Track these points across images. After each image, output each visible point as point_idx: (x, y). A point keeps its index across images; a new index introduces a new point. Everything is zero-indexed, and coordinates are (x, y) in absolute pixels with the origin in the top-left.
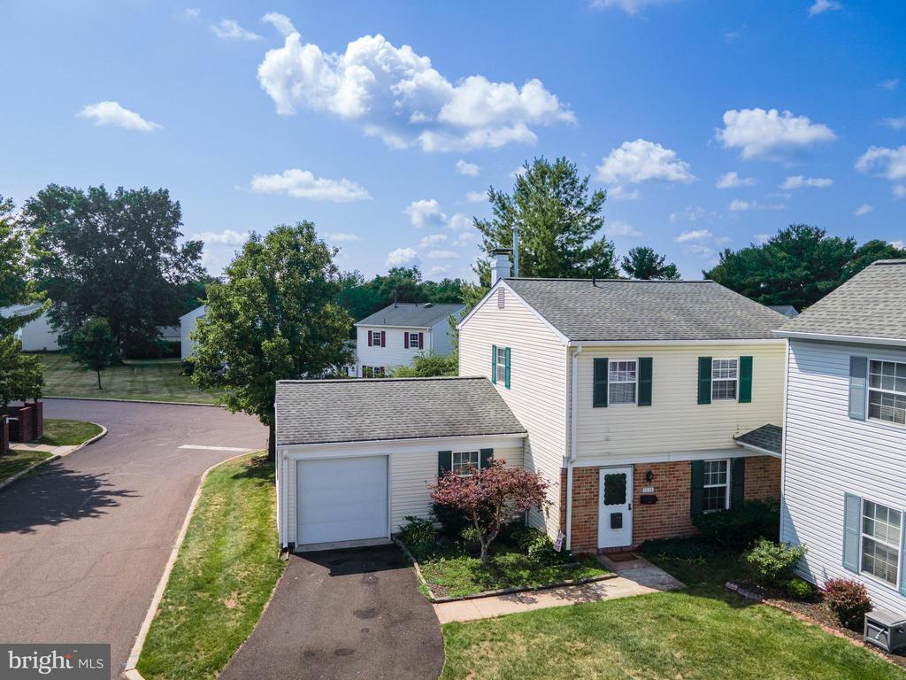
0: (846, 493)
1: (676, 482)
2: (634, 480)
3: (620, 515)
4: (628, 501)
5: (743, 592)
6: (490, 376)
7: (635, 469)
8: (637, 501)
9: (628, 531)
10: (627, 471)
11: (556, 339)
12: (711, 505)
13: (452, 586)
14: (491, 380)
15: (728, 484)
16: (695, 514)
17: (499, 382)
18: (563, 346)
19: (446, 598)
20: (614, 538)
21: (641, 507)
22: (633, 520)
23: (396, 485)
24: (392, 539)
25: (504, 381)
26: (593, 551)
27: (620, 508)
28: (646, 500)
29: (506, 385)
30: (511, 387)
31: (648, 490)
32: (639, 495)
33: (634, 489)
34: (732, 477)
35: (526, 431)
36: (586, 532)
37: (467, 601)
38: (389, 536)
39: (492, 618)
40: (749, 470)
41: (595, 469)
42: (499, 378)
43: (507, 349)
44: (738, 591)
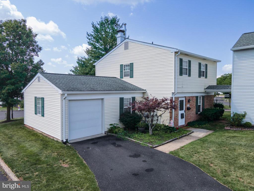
1: (193, 103)
2: (185, 102)
3: (183, 114)
4: (184, 109)
5: (233, 129)
6: (118, 77)
7: (186, 99)
8: (186, 109)
9: (184, 119)
10: (184, 99)
11: (167, 51)
12: (199, 111)
13: (152, 142)
14: (119, 78)
15: (201, 104)
16: (197, 113)
17: (125, 77)
18: (172, 53)
19: (157, 145)
20: (182, 122)
21: (187, 111)
22: (185, 116)
23: (106, 111)
24: (105, 134)
25: (129, 76)
26: (178, 127)
27: (183, 112)
28: (188, 109)
29: (130, 77)
30: (134, 77)
31: (188, 105)
32: (186, 107)
33: (185, 105)
34: (202, 101)
35: (145, 90)
36: (176, 120)
37: (163, 145)
38: (104, 132)
39: (180, 148)
40: (205, 100)
41: (178, 98)
42: (125, 76)
43: (130, 64)
44: (231, 129)
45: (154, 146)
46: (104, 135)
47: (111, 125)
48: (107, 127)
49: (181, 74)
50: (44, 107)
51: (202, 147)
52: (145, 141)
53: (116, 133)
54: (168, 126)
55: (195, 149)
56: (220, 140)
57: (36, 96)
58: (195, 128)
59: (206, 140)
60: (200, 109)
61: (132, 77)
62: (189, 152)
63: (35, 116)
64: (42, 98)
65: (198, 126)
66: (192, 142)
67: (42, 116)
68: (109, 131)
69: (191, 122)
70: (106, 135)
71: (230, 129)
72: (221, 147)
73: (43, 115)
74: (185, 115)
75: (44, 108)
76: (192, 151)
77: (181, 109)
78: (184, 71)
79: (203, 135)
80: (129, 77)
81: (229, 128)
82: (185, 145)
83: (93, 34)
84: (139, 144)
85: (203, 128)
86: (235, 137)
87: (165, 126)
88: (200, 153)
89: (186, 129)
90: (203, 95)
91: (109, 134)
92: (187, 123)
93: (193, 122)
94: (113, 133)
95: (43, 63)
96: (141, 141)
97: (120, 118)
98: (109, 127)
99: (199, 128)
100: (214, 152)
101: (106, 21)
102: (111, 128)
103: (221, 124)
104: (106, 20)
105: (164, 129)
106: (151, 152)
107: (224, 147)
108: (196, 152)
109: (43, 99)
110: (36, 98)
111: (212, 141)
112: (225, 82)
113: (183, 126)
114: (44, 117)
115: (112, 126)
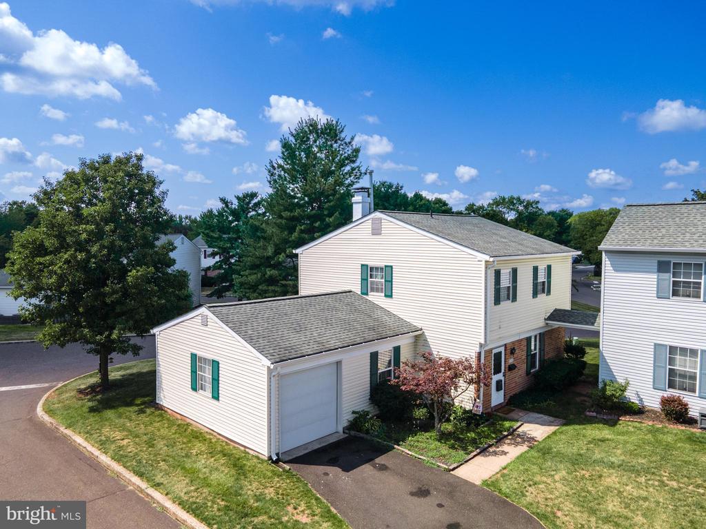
0: (655, 344)
1: (521, 354)
2: (505, 355)
3: (501, 381)
4: (503, 371)
5: (602, 416)
6: (357, 289)
7: (506, 348)
8: (507, 369)
9: (503, 391)
10: (502, 349)
11: (468, 256)
12: (533, 365)
13: (444, 456)
14: (359, 293)
15: (537, 351)
16: (528, 373)
17: (372, 293)
18: (479, 261)
19: (455, 465)
20: (497, 398)
21: (508, 374)
22: (505, 384)
23: (345, 386)
24: (344, 432)
25: (382, 292)
26: (490, 410)
27: (500, 376)
28: (511, 368)
29: (386, 296)
30: (393, 296)
31: (511, 361)
32: (507, 365)
33: (505, 361)
34: (540, 345)
35: (421, 329)
36: (487, 396)
37: (468, 463)
38: (341, 430)
39: (500, 471)
40: (546, 340)
41: (491, 350)
42: (372, 290)
43: (386, 266)
44: (598, 416)
45: (451, 468)
46: (342, 436)
47: (354, 412)
48: (346, 418)
49: (497, 301)
50: (219, 380)
51: (541, 469)
52: (430, 454)
53: (367, 432)
54: (471, 411)
55: (528, 475)
56: (575, 450)
57: (195, 352)
58: (526, 409)
59: (548, 449)
60: (535, 362)
61: (389, 295)
62: (519, 483)
63: (194, 393)
64: (213, 361)
65: (530, 406)
66: (521, 455)
67: (213, 397)
68: (350, 425)
69: (515, 395)
70: (347, 435)
71: (596, 417)
72: (576, 471)
73: (216, 397)
74: (505, 381)
75: (219, 383)
76: (524, 481)
77: (497, 371)
78: (503, 294)
79: (542, 432)
80: (383, 294)
81: (595, 414)
82: (509, 462)
83: (281, 162)
84: (420, 461)
85: (540, 411)
86: (603, 440)
87: (465, 412)
88: (539, 484)
89: (507, 416)
90: (542, 331)
91: (353, 433)
92: (508, 398)
93: (521, 393)
94: (361, 430)
95: (176, 247)
96: (422, 455)
97: (371, 395)
98: (351, 417)
99: (533, 411)
100: (563, 484)
101: (311, 128)
102: (355, 419)
103: (578, 399)
104: (311, 125)
105: (464, 418)
106: (448, 483)
107: (583, 469)
108: (531, 483)
109: (215, 364)
110: (194, 356)
111: (560, 454)
112: (595, 238)
113: (500, 407)
114: (218, 400)
115: (357, 415)
